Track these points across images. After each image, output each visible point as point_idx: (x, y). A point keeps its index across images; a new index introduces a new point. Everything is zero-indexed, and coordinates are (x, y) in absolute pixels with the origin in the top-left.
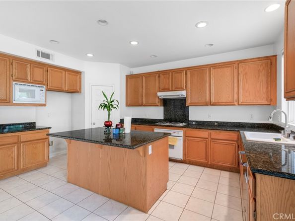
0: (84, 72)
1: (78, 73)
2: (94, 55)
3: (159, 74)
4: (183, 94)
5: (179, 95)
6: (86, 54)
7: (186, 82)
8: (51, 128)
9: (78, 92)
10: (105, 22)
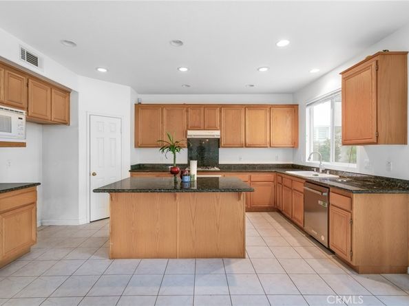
0: (77, 93)
1: (66, 92)
2: (108, 70)
3: (187, 107)
4: (216, 134)
5: (213, 136)
6: (97, 69)
7: (220, 121)
8: (39, 184)
9: (65, 124)
10: (180, 42)
